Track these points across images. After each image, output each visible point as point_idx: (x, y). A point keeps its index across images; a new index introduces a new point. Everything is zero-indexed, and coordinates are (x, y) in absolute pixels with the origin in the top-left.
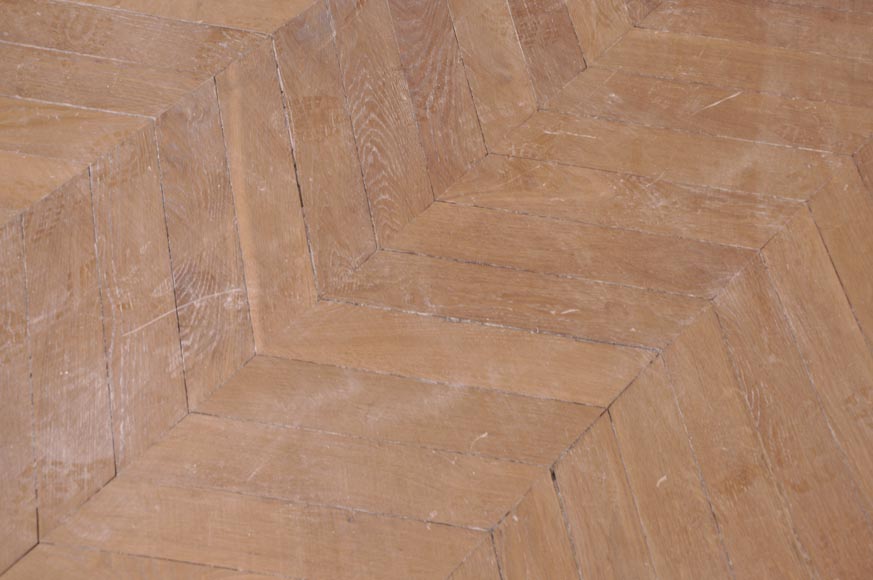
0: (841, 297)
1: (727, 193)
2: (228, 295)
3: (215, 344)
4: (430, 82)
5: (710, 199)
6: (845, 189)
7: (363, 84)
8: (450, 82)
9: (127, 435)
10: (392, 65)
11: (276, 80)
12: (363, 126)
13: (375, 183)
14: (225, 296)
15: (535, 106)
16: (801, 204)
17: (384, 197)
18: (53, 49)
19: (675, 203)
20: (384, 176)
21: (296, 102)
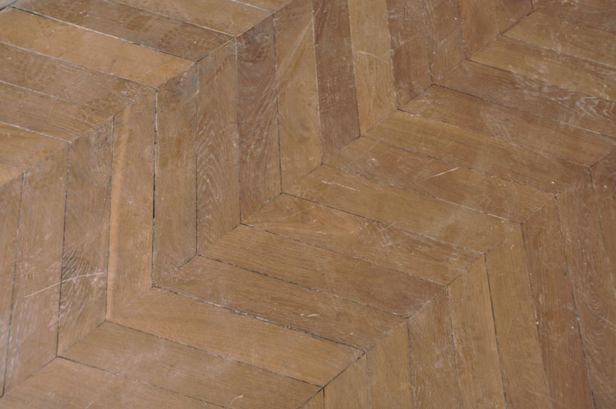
0: (491, 326)
1: (433, 242)
2: (95, 276)
3: (81, 310)
4: (254, 135)
5: (422, 244)
6: (511, 248)
7: (209, 131)
8: (267, 136)
9: (15, 367)
10: (231, 120)
11: (153, 122)
12: (204, 163)
13: (204, 206)
14: (93, 277)
15: (320, 160)
16: (481, 255)
17: (207, 217)
18: (15, 85)
19: (399, 245)
20: (210, 201)
21: (163, 140)
